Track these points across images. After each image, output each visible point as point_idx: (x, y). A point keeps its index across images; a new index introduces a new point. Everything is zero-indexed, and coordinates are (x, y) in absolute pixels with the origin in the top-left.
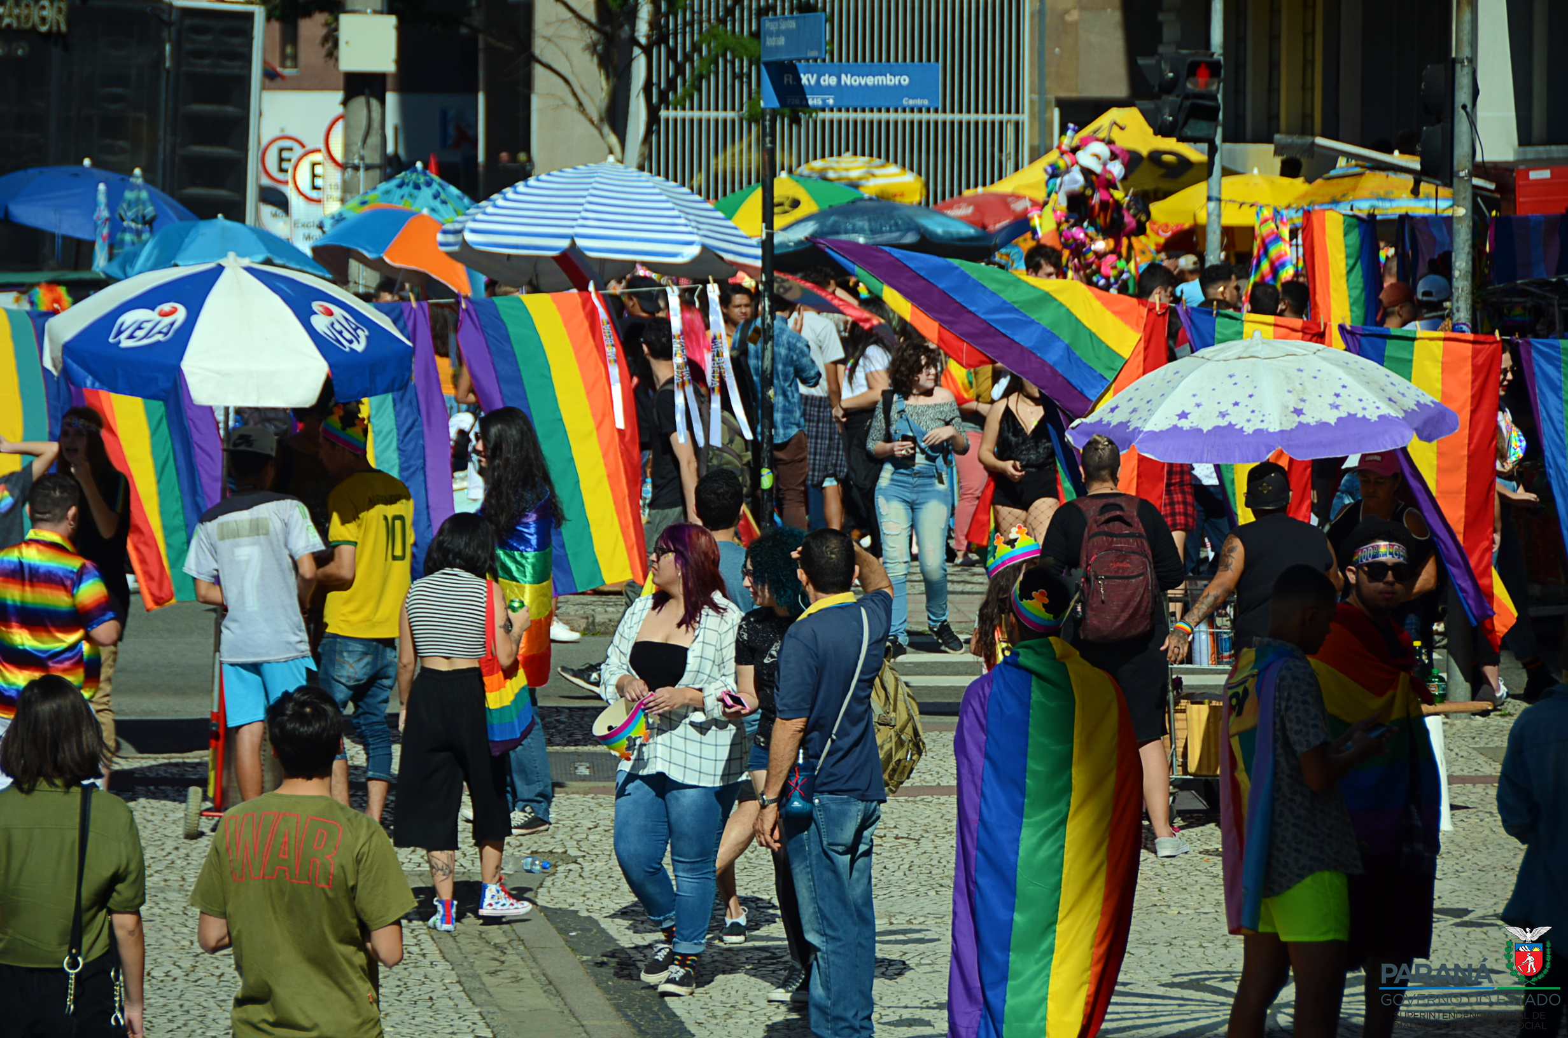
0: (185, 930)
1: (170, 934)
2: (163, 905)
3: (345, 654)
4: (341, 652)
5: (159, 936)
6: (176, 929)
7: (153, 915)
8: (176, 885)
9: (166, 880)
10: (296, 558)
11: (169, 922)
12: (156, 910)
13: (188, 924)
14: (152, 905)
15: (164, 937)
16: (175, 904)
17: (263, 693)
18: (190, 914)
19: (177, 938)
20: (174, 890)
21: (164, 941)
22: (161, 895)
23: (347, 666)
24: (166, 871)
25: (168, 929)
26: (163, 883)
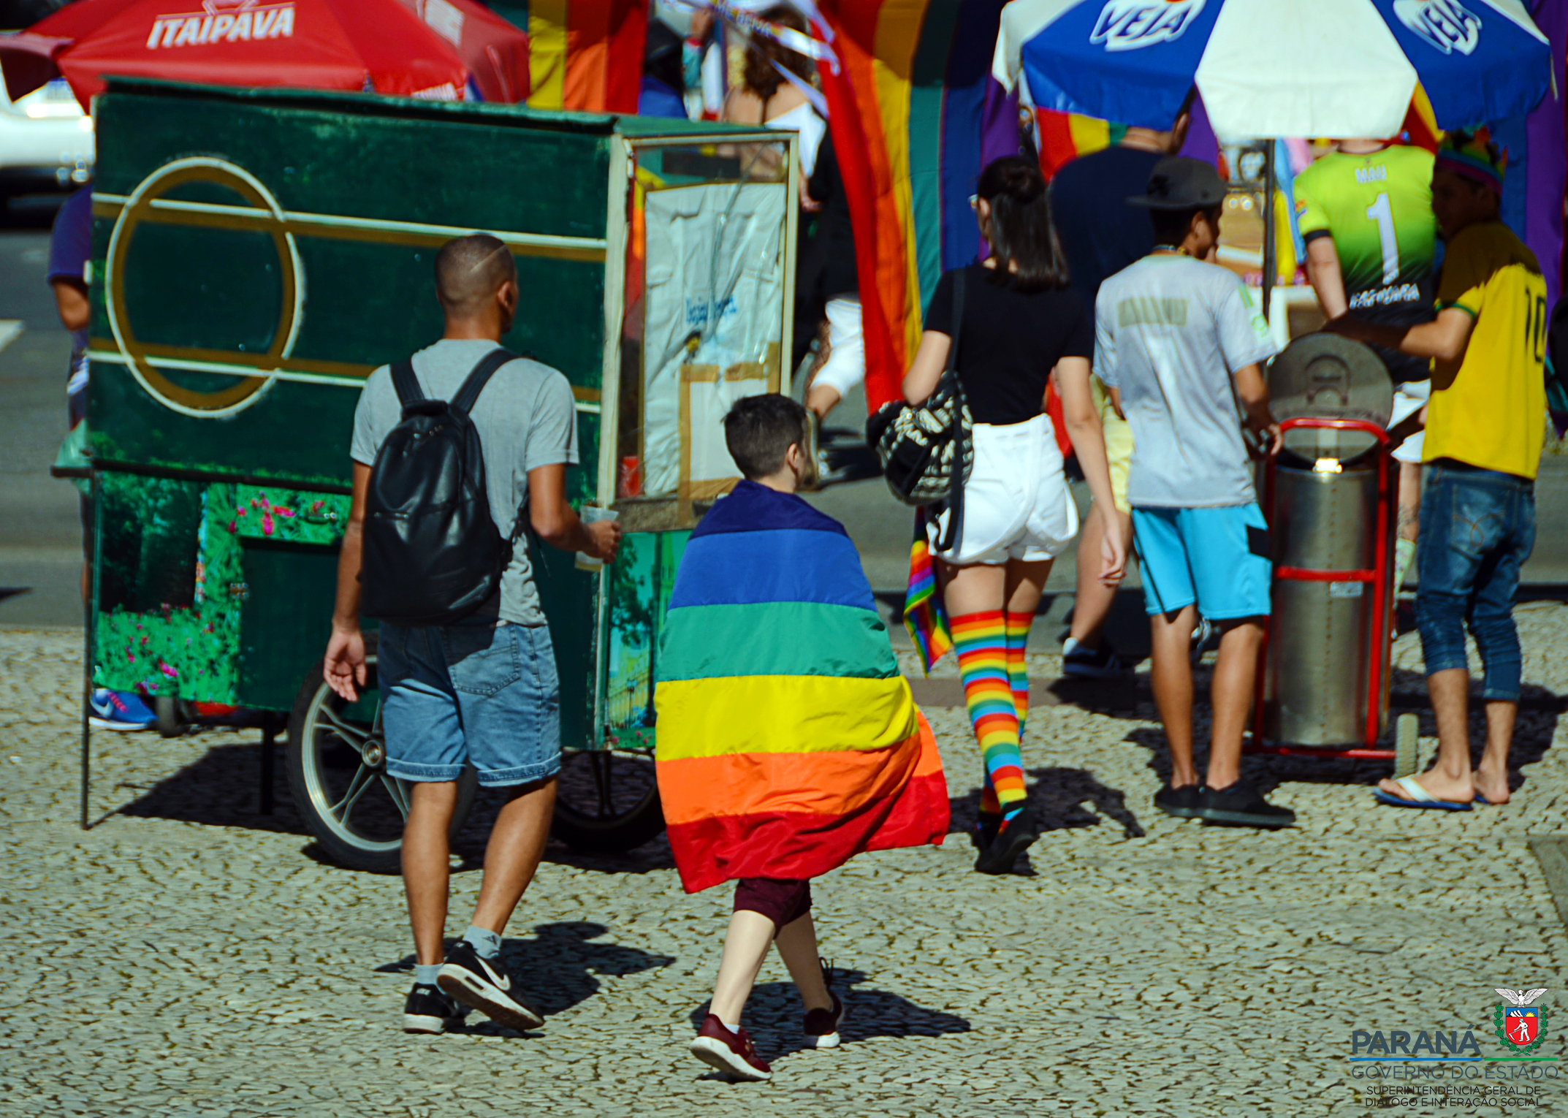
0: (1199, 928)
1: (1174, 933)
2: (1168, 888)
3: (1466, 508)
4: (1459, 508)
5: (1160, 937)
6: (1186, 927)
7: (1152, 904)
8: (1190, 858)
9: (1175, 849)
10: (1235, 369)
11: (1175, 916)
12: (1158, 897)
13: (1204, 918)
14: (1153, 888)
15: (1167, 938)
16: (1188, 887)
17: (1187, 580)
18: (1208, 902)
19: (1185, 940)
20: (1187, 865)
21: (1167, 945)
22: (1166, 873)
23: (1469, 528)
24: (1177, 835)
25: (1173, 927)
26: (1171, 854)
